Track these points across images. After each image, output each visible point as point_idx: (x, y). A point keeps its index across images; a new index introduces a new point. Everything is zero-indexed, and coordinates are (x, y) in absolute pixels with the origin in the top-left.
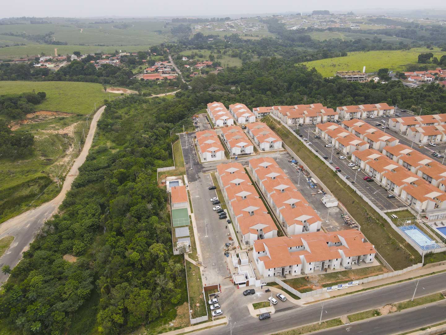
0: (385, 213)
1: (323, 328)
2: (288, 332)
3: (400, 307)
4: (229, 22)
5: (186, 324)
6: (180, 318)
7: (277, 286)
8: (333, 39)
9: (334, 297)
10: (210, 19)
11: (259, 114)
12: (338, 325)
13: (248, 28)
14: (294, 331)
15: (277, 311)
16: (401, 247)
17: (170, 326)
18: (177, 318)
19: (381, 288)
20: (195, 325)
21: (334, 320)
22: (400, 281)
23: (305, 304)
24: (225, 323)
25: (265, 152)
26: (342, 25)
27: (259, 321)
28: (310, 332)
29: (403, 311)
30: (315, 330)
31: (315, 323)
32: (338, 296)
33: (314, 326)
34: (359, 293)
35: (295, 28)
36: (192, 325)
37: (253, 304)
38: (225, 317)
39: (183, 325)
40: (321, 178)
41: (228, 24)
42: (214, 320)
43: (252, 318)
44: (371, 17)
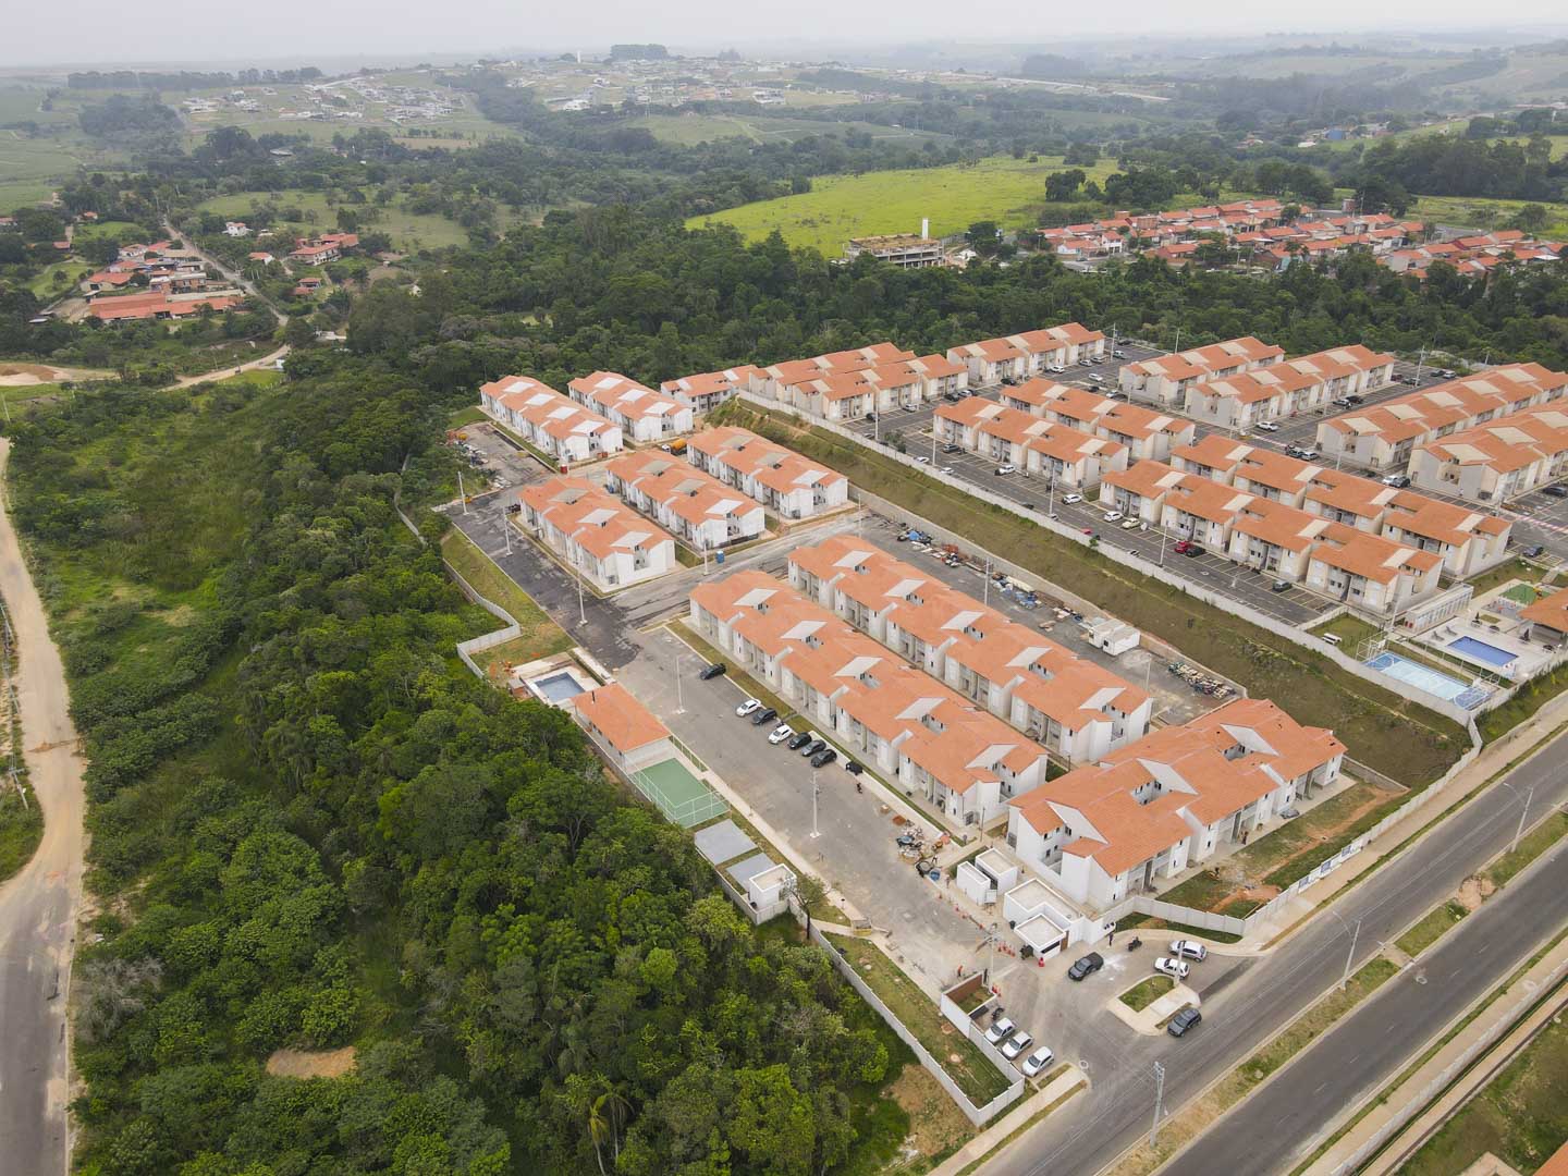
0: (1307, 631)
1: (1358, 997)
2: (1278, 1044)
3: (1499, 878)
4: (324, 87)
5: (961, 1134)
6: (927, 1119)
7: (1150, 921)
8: (726, 138)
9: (1325, 902)
10: (236, 75)
11: (694, 400)
12: (1390, 975)
13: (407, 109)
14: (1290, 1033)
15: (1205, 995)
16: (1399, 718)
17: (908, 1159)
18: (914, 1125)
19: (1420, 841)
20: (990, 1123)
21: (1371, 964)
22: (1451, 810)
23: (1264, 948)
24: (1081, 1085)
25: (804, 523)
26: (727, 91)
27: (1171, 1040)
28: (1334, 1020)
29: (1512, 884)
30: (1343, 1010)
31: (1329, 991)
32: (1334, 897)
33: (1333, 999)
34: (1378, 871)
35: (575, 105)
36: (981, 1130)
37: (1121, 998)
38: (1068, 1067)
39: (952, 1140)
40: (1046, 572)
41: (319, 91)
42: (1041, 1088)
43: (1147, 1041)
44: (800, 66)
